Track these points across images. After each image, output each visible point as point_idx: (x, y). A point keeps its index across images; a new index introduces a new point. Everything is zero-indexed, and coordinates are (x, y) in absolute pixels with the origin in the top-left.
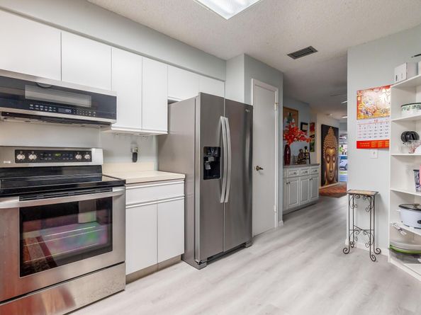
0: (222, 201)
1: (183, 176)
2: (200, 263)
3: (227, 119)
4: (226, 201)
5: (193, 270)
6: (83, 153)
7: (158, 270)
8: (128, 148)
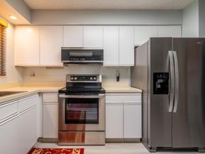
0: (170, 110)
1: (141, 91)
2: (151, 148)
3: (175, 53)
4: (175, 111)
5: (146, 150)
6: (93, 77)
7: (125, 142)
8: (115, 74)
